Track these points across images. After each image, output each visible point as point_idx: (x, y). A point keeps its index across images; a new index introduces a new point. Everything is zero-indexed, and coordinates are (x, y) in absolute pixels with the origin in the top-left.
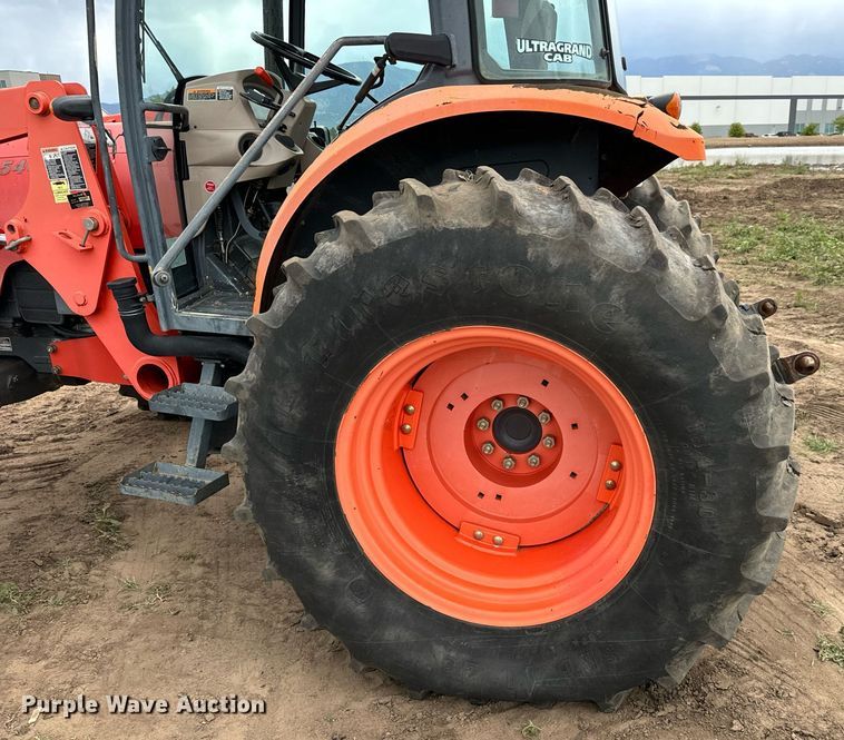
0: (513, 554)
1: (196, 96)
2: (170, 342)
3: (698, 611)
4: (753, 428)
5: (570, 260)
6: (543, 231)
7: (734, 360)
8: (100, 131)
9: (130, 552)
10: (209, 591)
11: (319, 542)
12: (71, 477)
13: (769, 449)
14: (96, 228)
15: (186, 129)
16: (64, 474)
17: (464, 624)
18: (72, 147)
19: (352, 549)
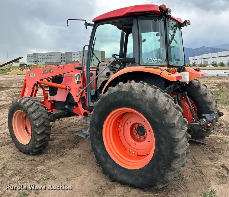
0: (136, 156)
1: (101, 65)
2: (88, 108)
3: (162, 171)
4: (172, 133)
5: (140, 97)
6: (137, 92)
7: (169, 119)
8: (83, 72)
9: (77, 148)
10: (87, 157)
11: (98, 145)
12: (74, 134)
13: (175, 138)
14: (80, 87)
15: (99, 71)
16: (73, 133)
17: (121, 166)
18: (79, 74)
19: (104, 148)
